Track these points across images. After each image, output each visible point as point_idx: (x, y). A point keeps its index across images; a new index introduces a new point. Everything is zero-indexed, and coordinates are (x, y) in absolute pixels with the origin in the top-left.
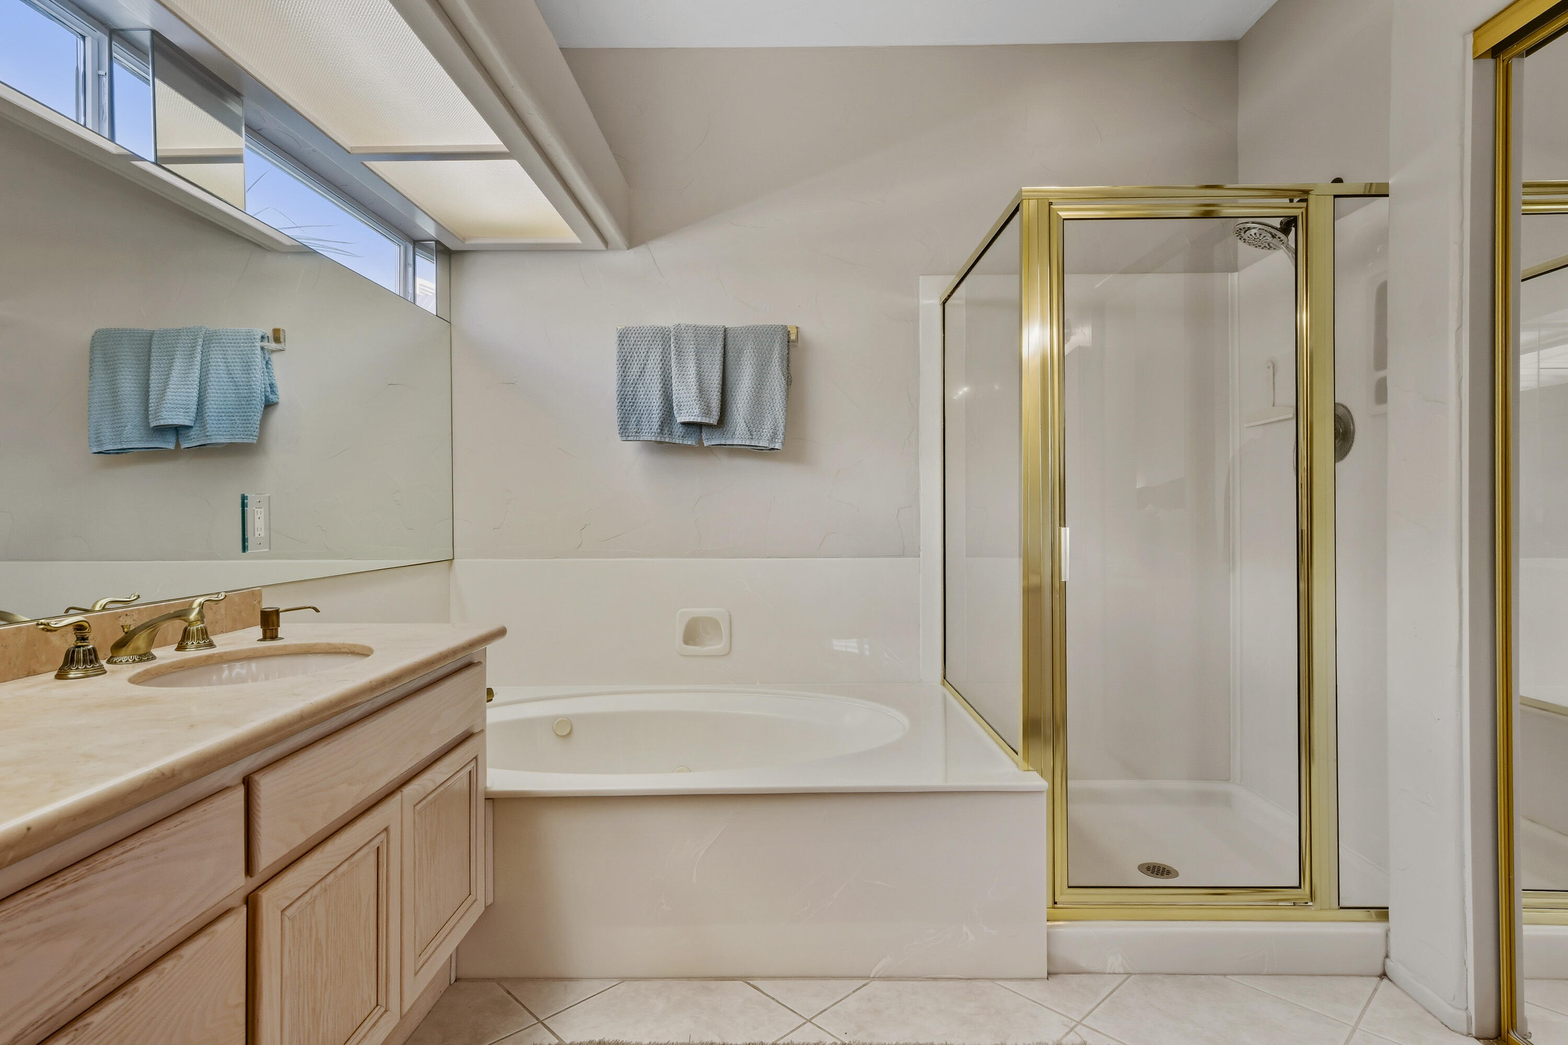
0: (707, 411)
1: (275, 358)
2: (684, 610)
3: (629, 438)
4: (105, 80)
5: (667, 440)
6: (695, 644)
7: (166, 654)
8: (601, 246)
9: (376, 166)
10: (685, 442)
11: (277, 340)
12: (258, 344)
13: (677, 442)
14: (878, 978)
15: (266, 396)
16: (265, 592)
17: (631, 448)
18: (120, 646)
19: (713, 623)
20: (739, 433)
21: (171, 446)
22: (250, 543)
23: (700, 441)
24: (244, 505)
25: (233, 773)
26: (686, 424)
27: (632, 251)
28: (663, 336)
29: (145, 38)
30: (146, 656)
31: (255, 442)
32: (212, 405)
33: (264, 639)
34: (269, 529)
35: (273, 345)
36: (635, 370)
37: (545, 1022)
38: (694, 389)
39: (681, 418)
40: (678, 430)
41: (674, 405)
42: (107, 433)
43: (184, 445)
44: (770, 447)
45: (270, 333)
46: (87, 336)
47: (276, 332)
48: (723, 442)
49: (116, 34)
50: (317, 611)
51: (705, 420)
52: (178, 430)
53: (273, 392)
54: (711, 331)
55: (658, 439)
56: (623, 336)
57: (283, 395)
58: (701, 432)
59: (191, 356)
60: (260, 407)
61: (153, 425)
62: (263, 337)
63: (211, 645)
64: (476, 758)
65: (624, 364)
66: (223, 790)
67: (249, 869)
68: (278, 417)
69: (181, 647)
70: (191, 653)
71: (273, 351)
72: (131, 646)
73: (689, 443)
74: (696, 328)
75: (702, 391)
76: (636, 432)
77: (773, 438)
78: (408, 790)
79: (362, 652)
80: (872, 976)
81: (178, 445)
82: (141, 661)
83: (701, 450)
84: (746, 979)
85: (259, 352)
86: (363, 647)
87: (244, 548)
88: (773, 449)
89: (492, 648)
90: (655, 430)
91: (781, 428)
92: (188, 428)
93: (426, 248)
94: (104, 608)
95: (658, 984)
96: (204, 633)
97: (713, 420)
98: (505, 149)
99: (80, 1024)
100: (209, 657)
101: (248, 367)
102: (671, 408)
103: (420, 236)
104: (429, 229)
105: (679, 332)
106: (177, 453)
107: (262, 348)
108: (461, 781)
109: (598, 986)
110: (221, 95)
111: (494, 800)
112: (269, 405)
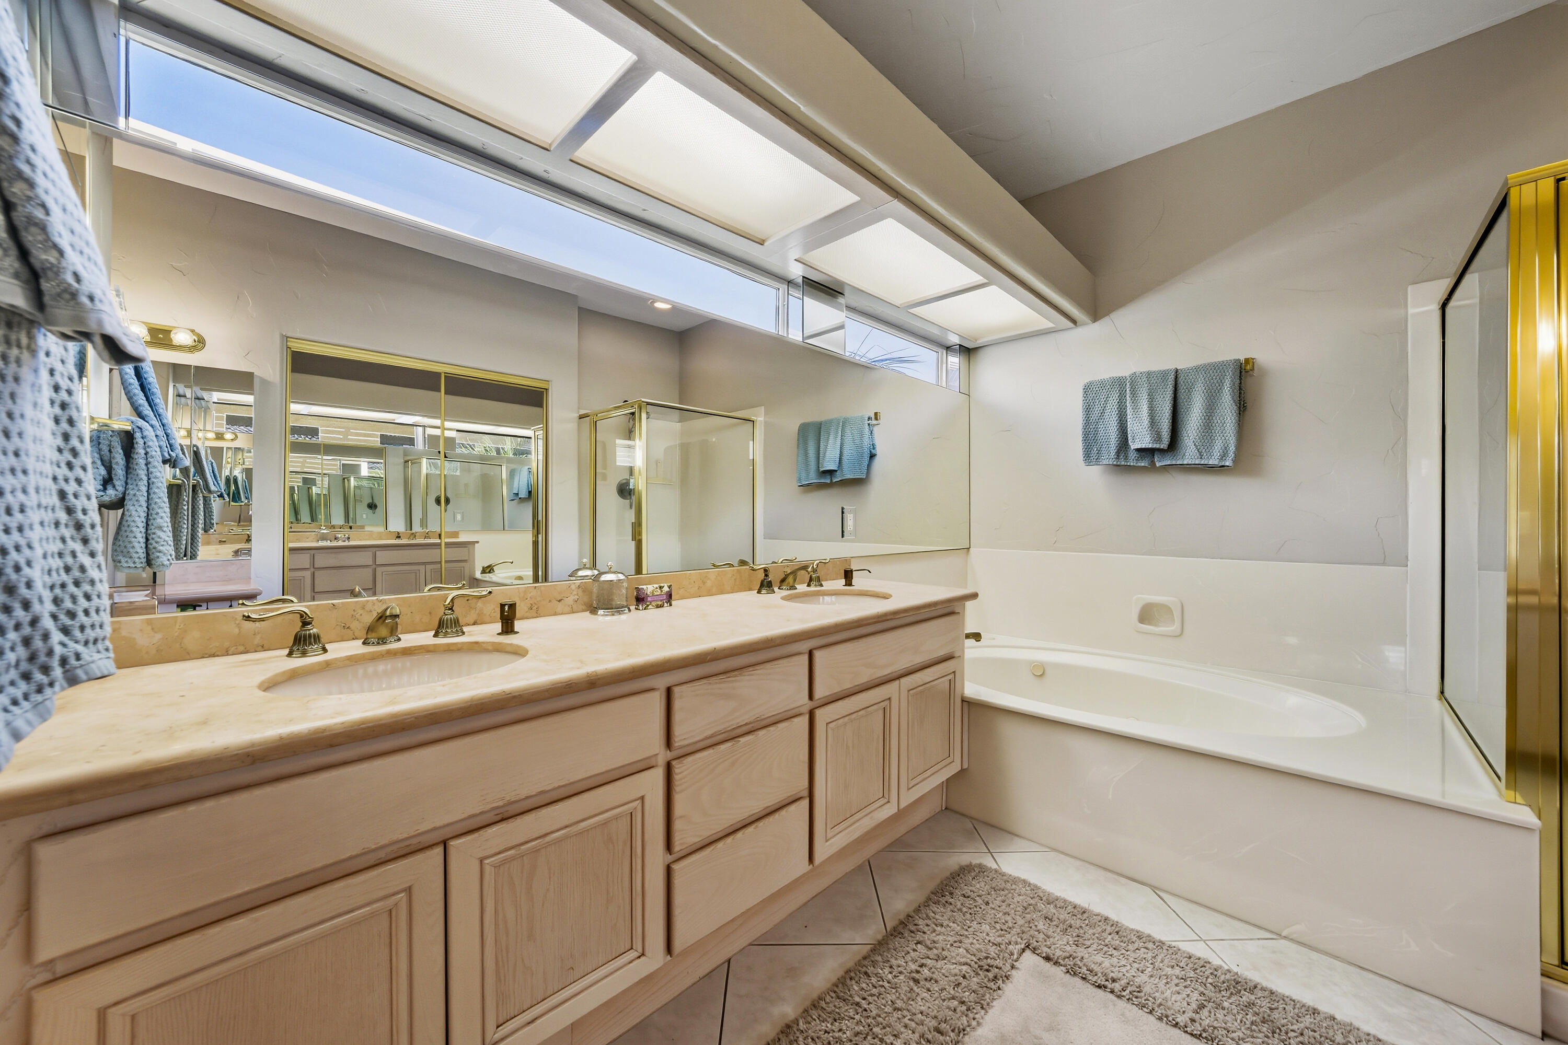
0: (1158, 438)
1: (876, 429)
2: (1140, 596)
3: (1091, 464)
4: (786, 306)
5: (1123, 463)
6: (1150, 624)
7: (802, 588)
8: (1071, 325)
9: (913, 311)
10: (1139, 464)
11: (876, 419)
12: (867, 422)
13: (1132, 464)
14: (1291, 939)
15: (870, 451)
16: (853, 560)
17: (1095, 471)
18: (783, 581)
19: (1165, 609)
20: (1189, 453)
21: (829, 481)
22: (845, 534)
23: (1153, 463)
24: (843, 513)
25: (805, 646)
26: (1139, 450)
27: (1097, 324)
28: (1119, 383)
29: (800, 280)
30: (793, 588)
31: (864, 477)
32: (845, 458)
33: (846, 585)
34: (855, 526)
35: (874, 422)
36: (1097, 410)
37: (993, 854)
38: (1146, 421)
39: (1134, 445)
40: (1132, 455)
41: (1129, 436)
42: (803, 475)
43: (834, 481)
44: (1221, 464)
45: (873, 416)
46: (796, 428)
47: (876, 414)
48: (1174, 463)
49: (790, 282)
50: (870, 572)
51: (1157, 446)
52: (831, 473)
53: (874, 449)
54: (1164, 374)
55: (1115, 463)
56: (1087, 389)
57: (879, 451)
58: (1154, 455)
59: (837, 433)
60: (867, 458)
61: (821, 469)
62: (869, 418)
63: (821, 585)
64: (954, 672)
65: (1088, 410)
66: (799, 654)
67: (811, 697)
68: (877, 462)
69: (809, 585)
70: (812, 588)
71: (874, 425)
72: (787, 581)
73: (1143, 465)
74: (1149, 374)
75: (1153, 422)
76: (1097, 459)
77: (1224, 456)
78: (904, 680)
79: (885, 597)
80: (1284, 934)
81: (831, 480)
82: (790, 589)
83: (1152, 468)
84: (1154, 889)
85: (867, 426)
86: (886, 594)
87: (843, 536)
88: (1223, 466)
89: (969, 604)
90: (1112, 457)
91: (1232, 448)
92: (836, 471)
93: (954, 351)
94: (782, 562)
95: (1078, 863)
96: (819, 579)
97: (1164, 445)
98: (986, 281)
99: (737, 739)
100: (819, 591)
101: (862, 435)
102: (1127, 439)
103: (949, 344)
104: (954, 339)
105: (1134, 379)
106: (831, 485)
107: (869, 424)
108: (944, 684)
109: (1035, 847)
110: (834, 297)
111: (967, 703)
112: (872, 456)
